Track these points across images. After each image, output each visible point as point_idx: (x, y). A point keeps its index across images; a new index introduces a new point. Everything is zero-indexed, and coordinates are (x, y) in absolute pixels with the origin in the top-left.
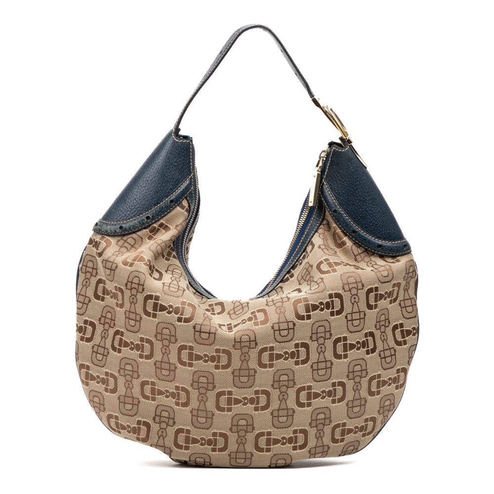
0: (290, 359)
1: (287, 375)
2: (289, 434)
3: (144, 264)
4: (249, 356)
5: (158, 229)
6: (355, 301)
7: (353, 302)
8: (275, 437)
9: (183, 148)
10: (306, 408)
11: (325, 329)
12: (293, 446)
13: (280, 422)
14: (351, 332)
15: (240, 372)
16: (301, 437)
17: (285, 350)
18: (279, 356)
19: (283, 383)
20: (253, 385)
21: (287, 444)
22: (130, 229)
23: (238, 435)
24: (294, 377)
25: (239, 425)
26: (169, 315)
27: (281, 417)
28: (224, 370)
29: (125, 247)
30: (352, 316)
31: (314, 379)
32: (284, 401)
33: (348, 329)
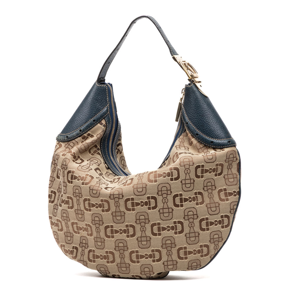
0: (144, 206)
1: (144, 216)
2: (149, 252)
3: (71, 154)
4: (120, 204)
5: (87, 137)
6: (187, 173)
7: (186, 173)
8: (141, 254)
9: (102, 90)
10: (158, 236)
11: (167, 188)
12: (153, 260)
13: (143, 245)
14: (184, 191)
15: (116, 213)
16: (157, 254)
17: (141, 200)
18: (138, 204)
19: (142, 220)
20: (124, 221)
21: (149, 258)
22: (71, 137)
23: (120, 253)
24: (148, 217)
25: (120, 247)
26: (78, 181)
27: (143, 241)
28: (107, 213)
29: (69, 148)
30: (185, 181)
31: (161, 219)
32: (143, 232)
33: (183, 189)
